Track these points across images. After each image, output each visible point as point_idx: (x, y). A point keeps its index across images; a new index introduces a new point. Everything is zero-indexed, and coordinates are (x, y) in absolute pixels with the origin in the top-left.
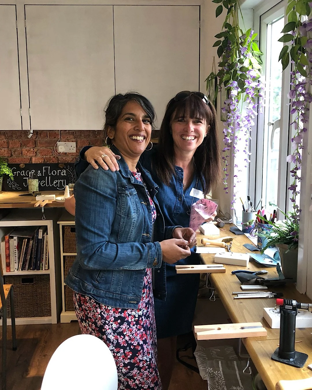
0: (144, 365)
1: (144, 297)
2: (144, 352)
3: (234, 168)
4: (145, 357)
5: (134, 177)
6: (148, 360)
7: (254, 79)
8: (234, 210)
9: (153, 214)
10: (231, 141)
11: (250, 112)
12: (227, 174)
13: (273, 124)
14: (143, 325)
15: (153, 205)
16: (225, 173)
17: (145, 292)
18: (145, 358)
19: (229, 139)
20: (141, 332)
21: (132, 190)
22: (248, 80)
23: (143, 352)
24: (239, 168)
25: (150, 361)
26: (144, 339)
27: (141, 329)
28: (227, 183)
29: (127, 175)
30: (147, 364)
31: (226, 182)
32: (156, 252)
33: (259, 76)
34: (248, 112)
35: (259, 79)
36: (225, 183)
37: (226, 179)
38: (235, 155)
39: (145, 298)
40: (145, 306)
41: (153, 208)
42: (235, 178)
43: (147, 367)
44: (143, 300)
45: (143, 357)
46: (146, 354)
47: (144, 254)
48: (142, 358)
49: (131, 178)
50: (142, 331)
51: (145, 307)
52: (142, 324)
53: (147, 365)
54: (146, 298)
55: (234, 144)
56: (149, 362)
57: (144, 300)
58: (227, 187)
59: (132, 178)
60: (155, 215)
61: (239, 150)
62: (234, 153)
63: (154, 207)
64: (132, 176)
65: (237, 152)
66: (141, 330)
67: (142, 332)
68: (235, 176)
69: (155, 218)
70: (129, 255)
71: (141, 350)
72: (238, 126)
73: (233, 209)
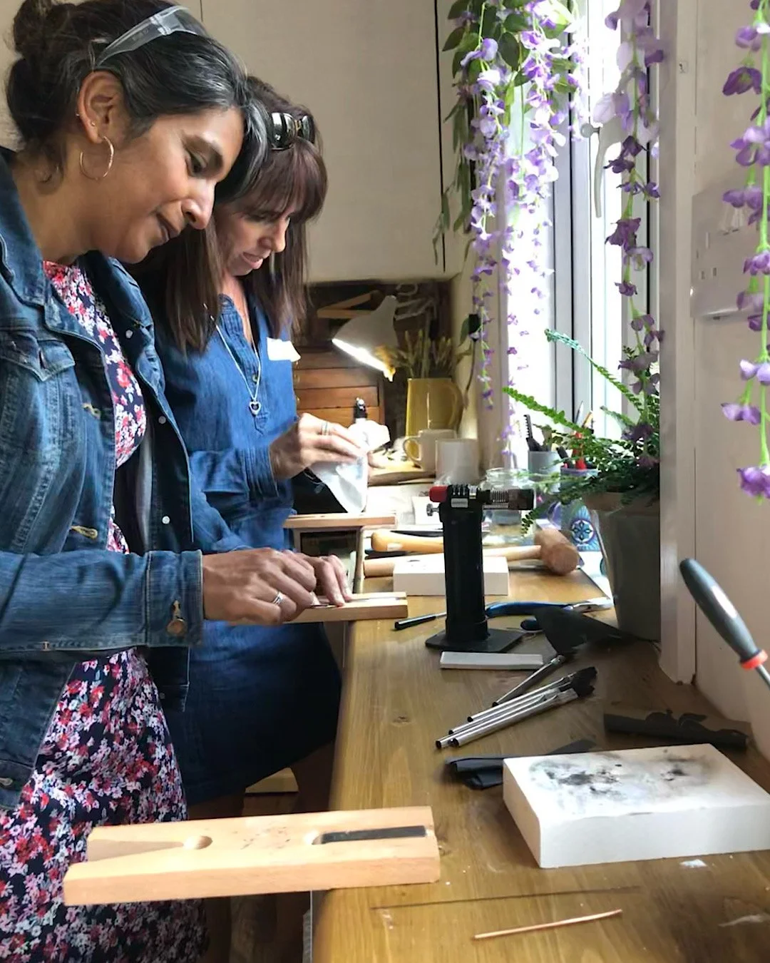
0: (18, 950)
1: (75, 711)
2: (24, 902)
3: (509, 327)
4: (26, 922)
5: (59, 301)
6: (36, 931)
7: (551, 29)
8: (512, 457)
9: (134, 421)
10: (489, 235)
11: (541, 136)
12: (488, 348)
13: (598, 130)
14: (38, 803)
15: (133, 386)
16: (483, 347)
17: (78, 693)
18: (24, 925)
19: (483, 229)
20: (27, 830)
21: (59, 352)
22: (530, 33)
23: (19, 903)
24: (522, 326)
25: (42, 937)
26: (33, 855)
27: (28, 819)
28: (489, 379)
29: (32, 293)
30: (28, 946)
31: (487, 375)
32: (178, 578)
33: (567, 21)
34: (534, 138)
35: (568, 30)
36: (482, 377)
37: (486, 363)
38: (510, 285)
39: (77, 716)
40: (77, 742)
41: (131, 400)
42: (511, 356)
43: (28, 956)
44: (70, 723)
45: (15, 922)
46: (32, 912)
47: (129, 585)
48: (10, 925)
49: (46, 308)
50: (30, 825)
51: (77, 747)
52: (33, 800)
53: (26, 952)
54: (82, 715)
55: (503, 251)
56: (37, 941)
57: (75, 722)
58: (488, 388)
59: (50, 307)
60: (139, 423)
61: (519, 268)
62: (506, 280)
63: (135, 394)
64: (52, 301)
65: (514, 276)
66: (27, 821)
67: (32, 831)
68: (509, 352)
69: (139, 433)
70: (65, 592)
71: (13, 897)
72: (514, 195)
73: (506, 453)
